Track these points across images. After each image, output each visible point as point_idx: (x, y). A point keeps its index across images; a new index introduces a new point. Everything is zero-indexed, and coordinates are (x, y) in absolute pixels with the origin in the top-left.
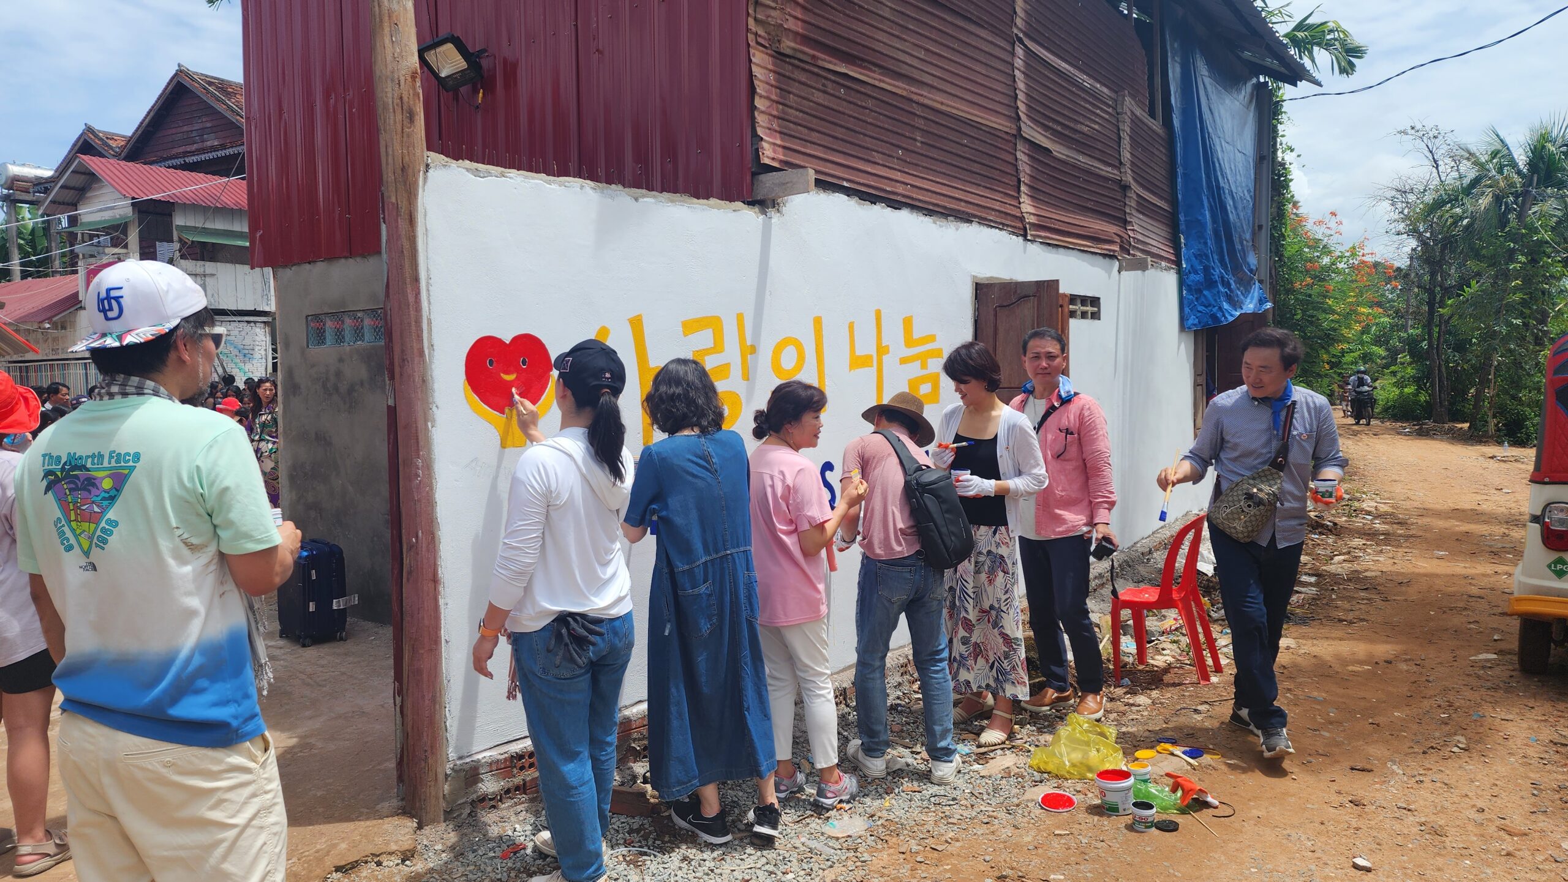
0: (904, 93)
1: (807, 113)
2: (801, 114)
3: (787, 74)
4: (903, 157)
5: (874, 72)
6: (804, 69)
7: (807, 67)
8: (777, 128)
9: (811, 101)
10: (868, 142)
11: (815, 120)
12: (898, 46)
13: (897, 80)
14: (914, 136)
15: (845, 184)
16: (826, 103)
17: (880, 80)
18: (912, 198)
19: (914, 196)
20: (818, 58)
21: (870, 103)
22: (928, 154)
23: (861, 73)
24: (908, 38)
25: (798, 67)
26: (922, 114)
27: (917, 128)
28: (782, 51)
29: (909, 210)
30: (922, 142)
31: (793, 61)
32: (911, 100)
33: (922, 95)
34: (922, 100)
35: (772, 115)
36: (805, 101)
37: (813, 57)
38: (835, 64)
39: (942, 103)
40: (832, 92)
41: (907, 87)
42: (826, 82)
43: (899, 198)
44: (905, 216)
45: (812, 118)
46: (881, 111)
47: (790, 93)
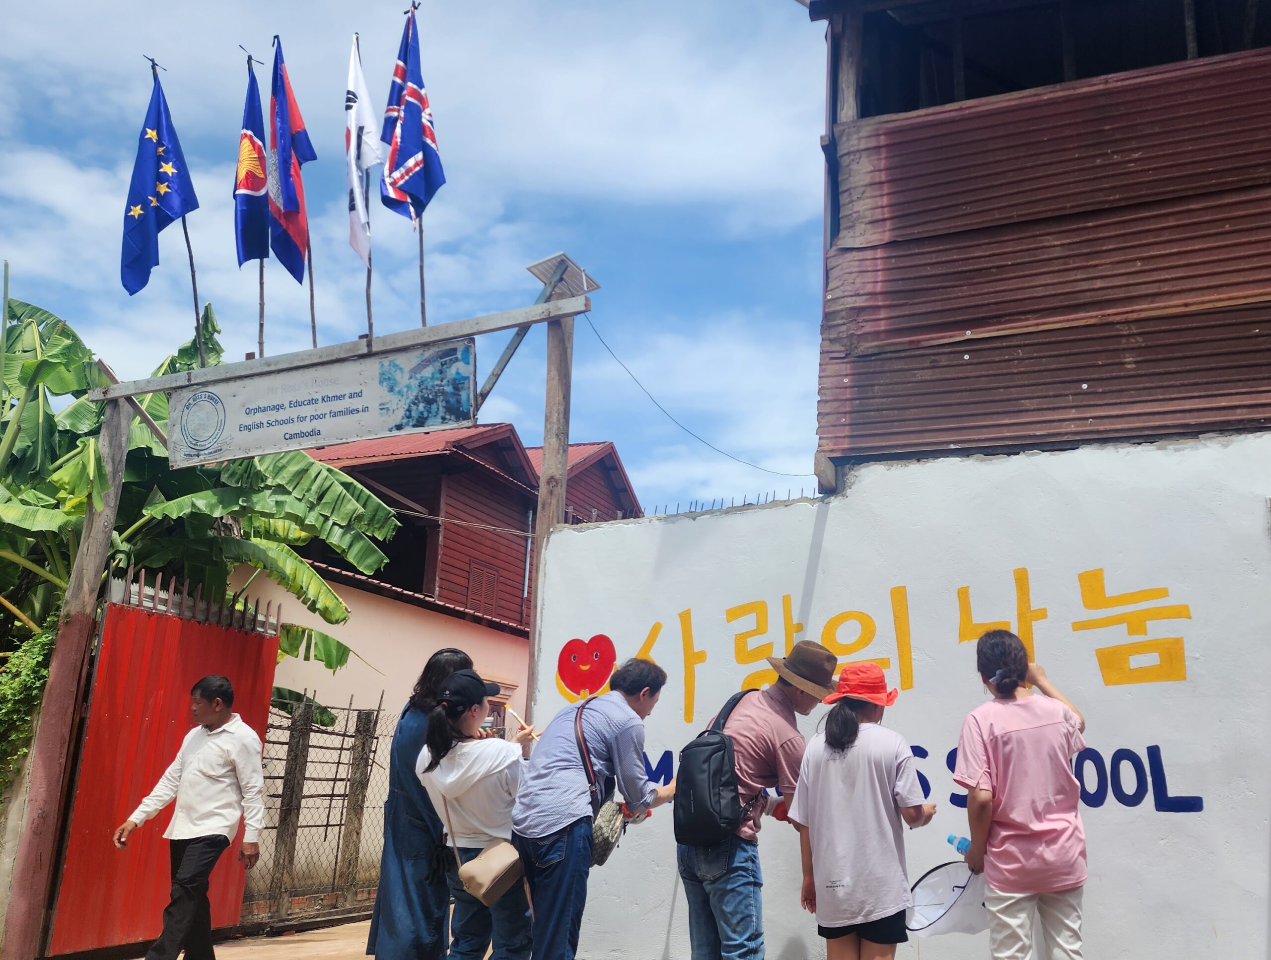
0: (1092, 321)
1: (899, 396)
2: (890, 399)
3: (871, 370)
4: (1091, 390)
5: (1027, 319)
6: (896, 358)
7: (903, 354)
8: (847, 422)
9: (913, 382)
10: (1014, 393)
11: (912, 399)
12: (1079, 277)
13: (1077, 313)
14: (1117, 360)
15: (952, 446)
16: (934, 377)
17: (1037, 325)
18: (1098, 432)
19: (1101, 428)
20: (919, 341)
21: (1020, 353)
22: (1151, 371)
23: (998, 330)
24: (1103, 261)
25: (890, 359)
26: (1135, 331)
27: (1124, 349)
28: (861, 354)
29: (1096, 446)
30: (1136, 362)
31: (884, 356)
32: (1111, 324)
33: (1132, 312)
34: (1135, 316)
35: (841, 413)
36: (897, 386)
37: (911, 342)
38: (951, 337)
39: (1186, 305)
40: (946, 363)
41: (1094, 313)
42: (937, 358)
43: (1065, 438)
44: (1086, 455)
45: (905, 398)
46: (1041, 354)
47: (874, 385)
